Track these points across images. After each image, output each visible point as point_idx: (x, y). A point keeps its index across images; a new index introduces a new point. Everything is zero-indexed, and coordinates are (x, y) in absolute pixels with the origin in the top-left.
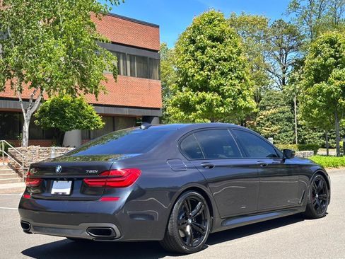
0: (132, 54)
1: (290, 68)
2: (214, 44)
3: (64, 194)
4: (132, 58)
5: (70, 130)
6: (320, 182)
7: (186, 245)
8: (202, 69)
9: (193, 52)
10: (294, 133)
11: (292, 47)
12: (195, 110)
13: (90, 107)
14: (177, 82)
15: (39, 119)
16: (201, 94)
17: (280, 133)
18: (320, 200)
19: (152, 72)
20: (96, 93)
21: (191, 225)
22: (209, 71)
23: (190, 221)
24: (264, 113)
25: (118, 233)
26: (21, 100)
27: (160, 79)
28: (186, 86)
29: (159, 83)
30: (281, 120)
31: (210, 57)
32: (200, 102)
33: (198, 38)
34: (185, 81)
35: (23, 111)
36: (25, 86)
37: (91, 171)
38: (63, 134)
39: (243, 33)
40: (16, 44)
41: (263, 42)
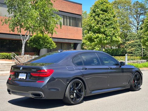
0: (70, 16)
1: (141, 23)
2: (103, 13)
3: (23, 79)
4: (70, 18)
5: (42, 48)
6: (138, 76)
7: (73, 101)
8: (98, 24)
9: (94, 16)
10: (141, 51)
11: (142, 14)
12: (94, 41)
13: (51, 39)
14: (87, 29)
15: (29, 43)
16: (97, 35)
17: (135, 51)
18: (137, 83)
19: (78, 24)
20: (52, 34)
21: (76, 93)
22: (101, 25)
23: (75, 91)
24: (128, 42)
25: (43, 96)
26: (21, 35)
27: (82, 27)
28: (91, 31)
29: (82, 29)
30: (136, 46)
31: (101, 18)
32: (96, 38)
33: (97, 10)
34: (91, 29)
35: (22, 40)
36: (23, 30)
37: (33, 70)
38: (40, 50)
39: (120, 7)
40: (19, 12)
41: (129, 11)
